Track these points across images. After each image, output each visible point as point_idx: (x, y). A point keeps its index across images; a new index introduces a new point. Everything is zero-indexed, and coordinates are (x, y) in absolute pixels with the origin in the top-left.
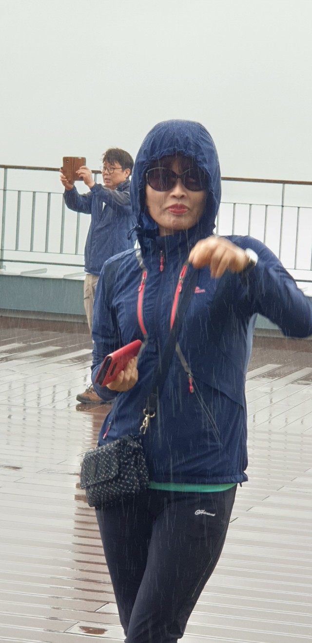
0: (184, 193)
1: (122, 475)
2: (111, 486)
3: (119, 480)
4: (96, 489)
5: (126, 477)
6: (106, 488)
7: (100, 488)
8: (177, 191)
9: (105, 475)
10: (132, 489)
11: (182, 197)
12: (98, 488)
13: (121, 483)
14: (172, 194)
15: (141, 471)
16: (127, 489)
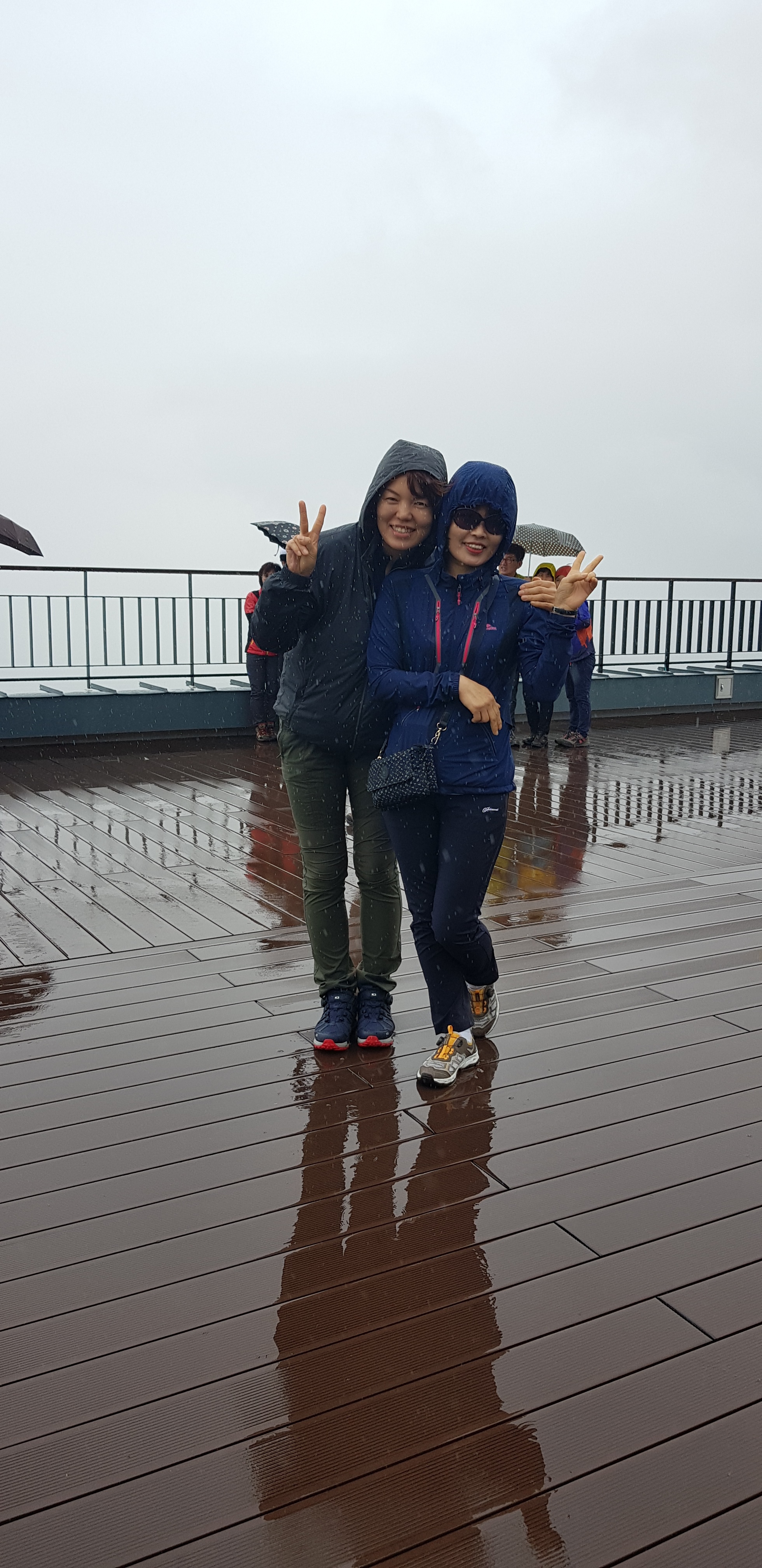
0: (485, 535)
1: (414, 778)
2: (402, 789)
3: (411, 783)
4: (386, 791)
5: (418, 780)
6: (397, 790)
7: (391, 790)
8: (479, 531)
9: (398, 778)
10: (423, 791)
11: (482, 537)
12: (389, 790)
13: (412, 785)
14: (474, 533)
15: (431, 776)
16: (418, 791)
